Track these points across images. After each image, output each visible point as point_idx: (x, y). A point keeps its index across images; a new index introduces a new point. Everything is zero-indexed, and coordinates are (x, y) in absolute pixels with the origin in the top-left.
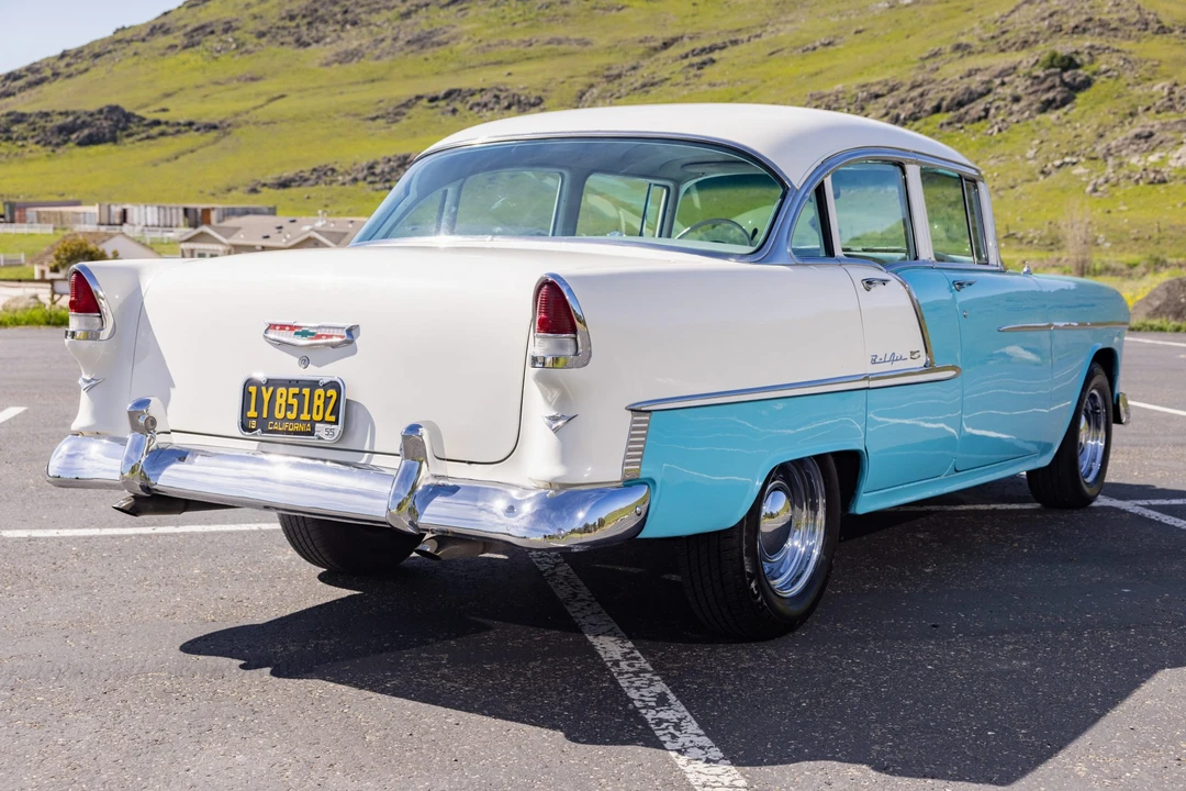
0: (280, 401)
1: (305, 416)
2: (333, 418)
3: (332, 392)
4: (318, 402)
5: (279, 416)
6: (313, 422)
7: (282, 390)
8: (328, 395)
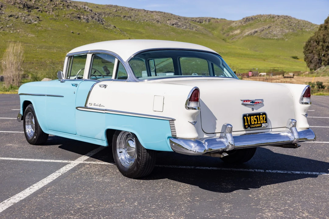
0: (252, 120)
1: (259, 122)
2: (265, 122)
3: (264, 116)
4: (261, 119)
5: (253, 123)
6: (261, 124)
7: (252, 117)
8: (263, 116)
